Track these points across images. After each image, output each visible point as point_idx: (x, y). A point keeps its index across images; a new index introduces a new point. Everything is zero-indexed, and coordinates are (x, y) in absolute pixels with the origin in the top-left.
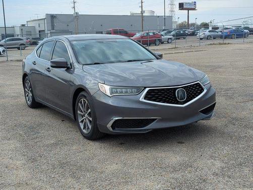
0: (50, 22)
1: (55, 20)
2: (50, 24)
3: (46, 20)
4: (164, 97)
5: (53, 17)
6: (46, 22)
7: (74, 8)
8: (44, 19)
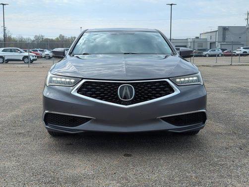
0: (222, 33)
1: (227, 33)
2: (222, 36)
3: (217, 32)
4: (102, 92)
5: (225, 30)
6: (217, 34)
7: (247, 19)
8: (216, 31)
